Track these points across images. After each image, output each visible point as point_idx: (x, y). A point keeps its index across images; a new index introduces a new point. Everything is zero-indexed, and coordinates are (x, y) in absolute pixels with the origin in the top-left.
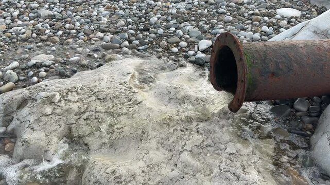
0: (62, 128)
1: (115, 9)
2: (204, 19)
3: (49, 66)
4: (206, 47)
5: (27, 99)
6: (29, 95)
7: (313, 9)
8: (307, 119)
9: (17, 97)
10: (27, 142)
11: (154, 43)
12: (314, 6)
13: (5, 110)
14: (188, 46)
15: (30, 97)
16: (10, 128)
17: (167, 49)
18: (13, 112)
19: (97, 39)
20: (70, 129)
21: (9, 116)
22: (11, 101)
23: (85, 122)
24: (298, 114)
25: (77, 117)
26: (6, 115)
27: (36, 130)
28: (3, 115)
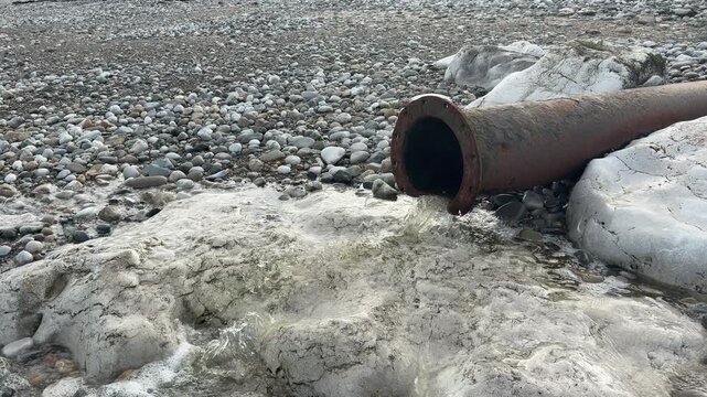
0: (172, 305)
1: (106, 126)
2: (302, 122)
3: (39, 231)
4: (339, 157)
5: (62, 274)
6: (67, 265)
7: (465, 92)
8: (550, 217)
9: (41, 272)
10: (119, 335)
11: (235, 166)
12: (465, 88)
13: (22, 302)
14: (303, 162)
15: (70, 268)
16: (43, 334)
17: (265, 171)
18: (39, 304)
19: (107, 176)
20: (186, 304)
21: (31, 313)
22: (32, 281)
23: (211, 286)
24: (534, 212)
25: (193, 281)
26: (25, 314)
27: (125, 314)
28: (18, 314)
